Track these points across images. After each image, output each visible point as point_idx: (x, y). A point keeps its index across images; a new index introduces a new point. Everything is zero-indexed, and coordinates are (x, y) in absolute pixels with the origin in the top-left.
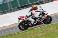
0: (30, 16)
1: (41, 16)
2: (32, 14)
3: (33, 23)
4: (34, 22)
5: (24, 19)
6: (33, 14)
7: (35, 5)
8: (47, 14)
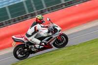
0: (33, 34)
1: (50, 34)
2: (36, 31)
3: (37, 46)
4: (40, 45)
5: (23, 39)
6: (38, 31)
7: (40, 16)
8: (59, 31)
